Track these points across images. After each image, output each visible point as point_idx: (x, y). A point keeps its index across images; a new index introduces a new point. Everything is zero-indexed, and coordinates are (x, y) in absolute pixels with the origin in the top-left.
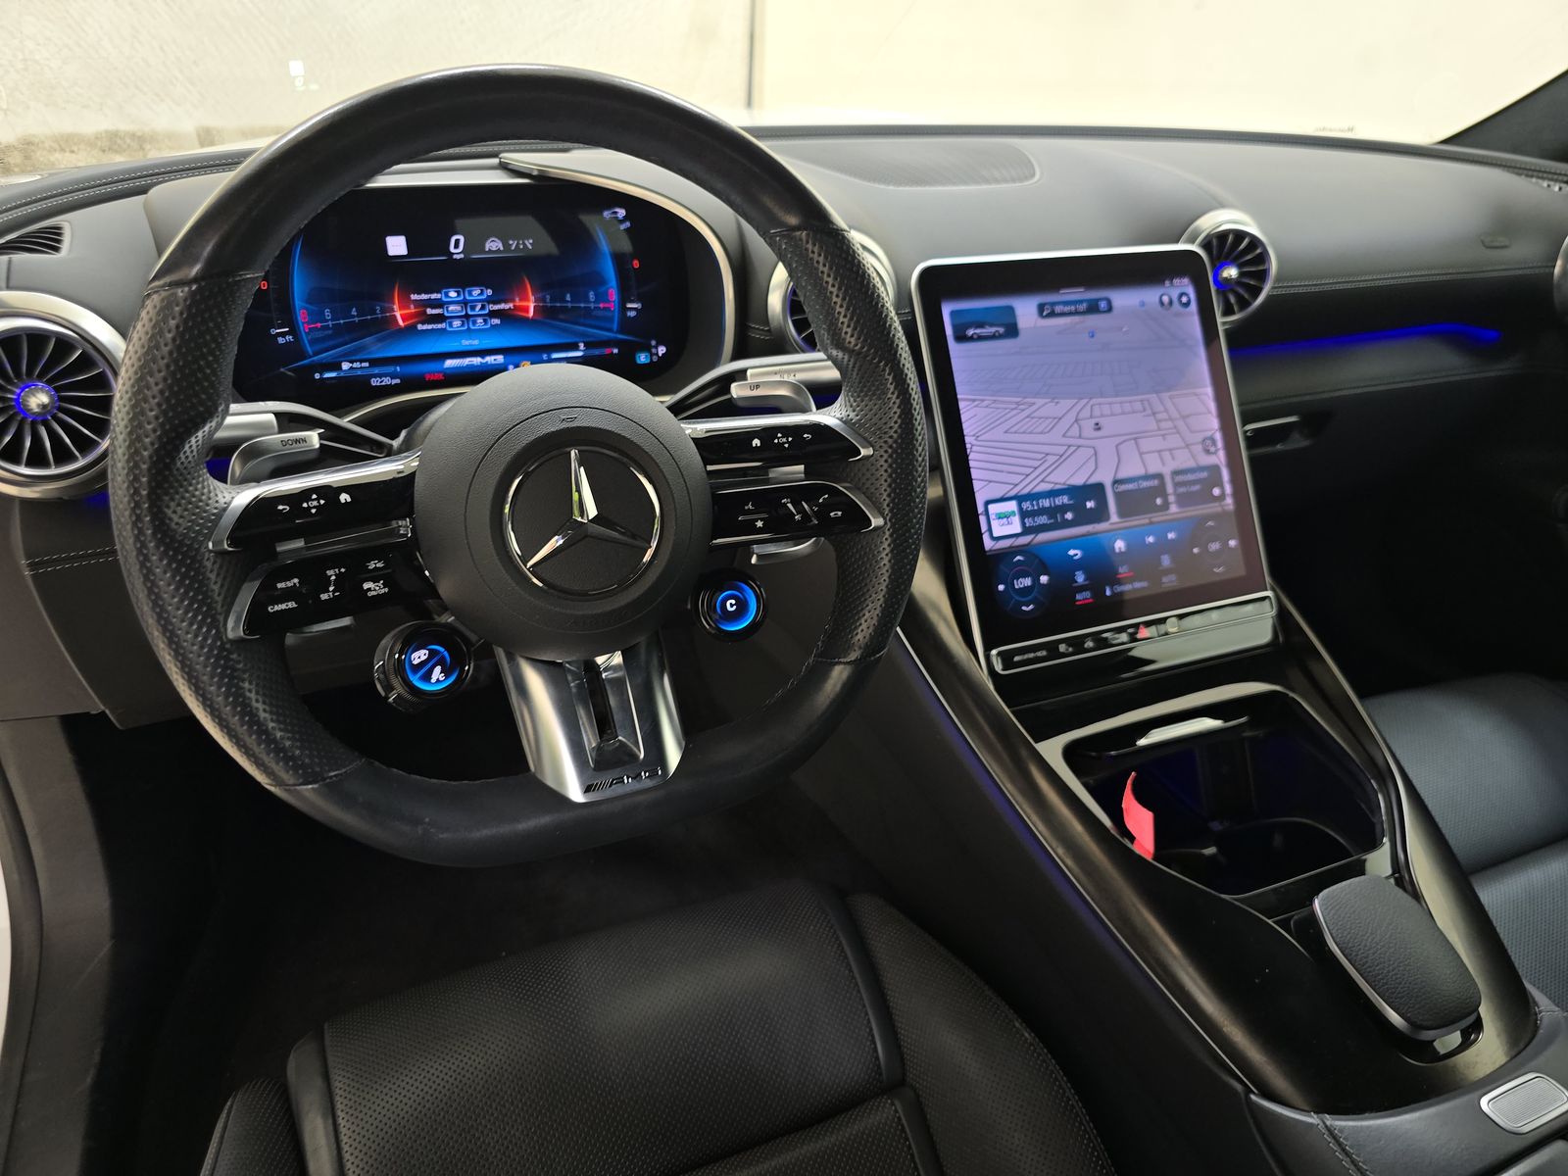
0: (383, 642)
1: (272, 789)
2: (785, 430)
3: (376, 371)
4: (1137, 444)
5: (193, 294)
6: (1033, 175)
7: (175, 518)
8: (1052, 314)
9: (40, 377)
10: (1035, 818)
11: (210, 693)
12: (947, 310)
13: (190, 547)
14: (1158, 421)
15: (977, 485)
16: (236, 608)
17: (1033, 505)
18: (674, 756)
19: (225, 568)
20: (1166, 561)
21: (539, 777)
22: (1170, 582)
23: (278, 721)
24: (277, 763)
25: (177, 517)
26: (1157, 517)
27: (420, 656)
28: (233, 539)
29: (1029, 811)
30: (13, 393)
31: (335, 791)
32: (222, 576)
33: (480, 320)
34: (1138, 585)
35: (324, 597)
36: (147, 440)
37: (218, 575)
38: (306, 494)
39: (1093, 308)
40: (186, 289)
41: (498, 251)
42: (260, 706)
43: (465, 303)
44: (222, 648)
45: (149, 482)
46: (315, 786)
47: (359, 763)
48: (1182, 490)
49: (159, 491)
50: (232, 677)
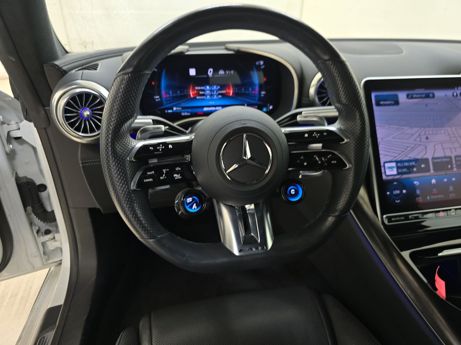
0: (179, 194)
1: (140, 239)
2: (318, 132)
3: (183, 110)
4: (442, 145)
5: (129, 77)
6: (403, 52)
7: (119, 149)
8: (412, 98)
9: (88, 107)
10: (398, 278)
11: (124, 206)
12: (373, 95)
13: (122, 159)
14: (450, 138)
15: (381, 156)
16: (134, 180)
17: (401, 165)
18: (270, 243)
19: (132, 166)
20: (451, 188)
21: (224, 244)
22: (452, 196)
23: (144, 218)
24: (142, 231)
25: (119, 148)
26: (449, 172)
27: (189, 200)
28: (135, 157)
29: (397, 276)
30: (80, 111)
31: (159, 242)
32: (131, 169)
33: (215, 96)
34: (440, 196)
35: (161, 178)
36: (112, 124)
37: (130, 168)
38: (158, 144)
39: (427, 96)
40: (127, 76)
41: (223, 74)
42: (139, 212)
43: (211, 91)
44: (129, 192)
45: (111, 137)
46: (153, 240)
47: (167, 234)
48: (458, 163)
49: (114, 140)
50: (131, 202)
